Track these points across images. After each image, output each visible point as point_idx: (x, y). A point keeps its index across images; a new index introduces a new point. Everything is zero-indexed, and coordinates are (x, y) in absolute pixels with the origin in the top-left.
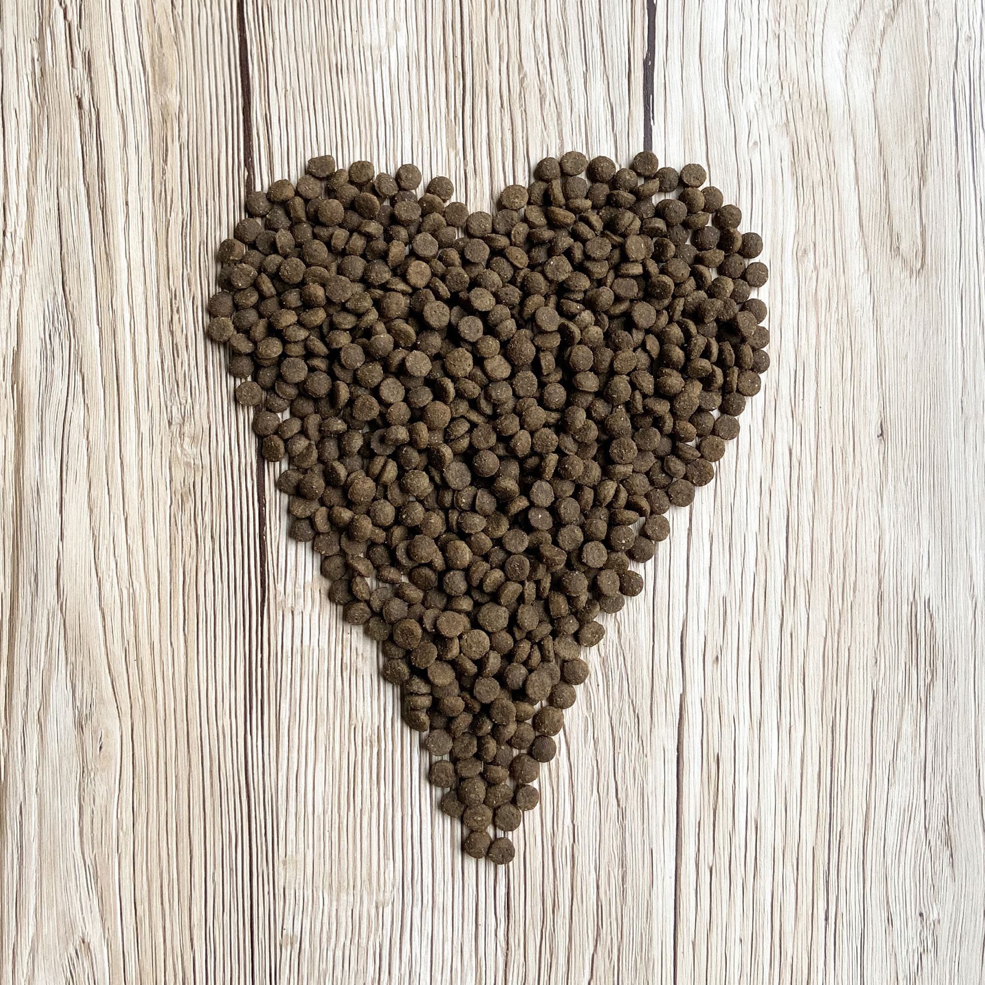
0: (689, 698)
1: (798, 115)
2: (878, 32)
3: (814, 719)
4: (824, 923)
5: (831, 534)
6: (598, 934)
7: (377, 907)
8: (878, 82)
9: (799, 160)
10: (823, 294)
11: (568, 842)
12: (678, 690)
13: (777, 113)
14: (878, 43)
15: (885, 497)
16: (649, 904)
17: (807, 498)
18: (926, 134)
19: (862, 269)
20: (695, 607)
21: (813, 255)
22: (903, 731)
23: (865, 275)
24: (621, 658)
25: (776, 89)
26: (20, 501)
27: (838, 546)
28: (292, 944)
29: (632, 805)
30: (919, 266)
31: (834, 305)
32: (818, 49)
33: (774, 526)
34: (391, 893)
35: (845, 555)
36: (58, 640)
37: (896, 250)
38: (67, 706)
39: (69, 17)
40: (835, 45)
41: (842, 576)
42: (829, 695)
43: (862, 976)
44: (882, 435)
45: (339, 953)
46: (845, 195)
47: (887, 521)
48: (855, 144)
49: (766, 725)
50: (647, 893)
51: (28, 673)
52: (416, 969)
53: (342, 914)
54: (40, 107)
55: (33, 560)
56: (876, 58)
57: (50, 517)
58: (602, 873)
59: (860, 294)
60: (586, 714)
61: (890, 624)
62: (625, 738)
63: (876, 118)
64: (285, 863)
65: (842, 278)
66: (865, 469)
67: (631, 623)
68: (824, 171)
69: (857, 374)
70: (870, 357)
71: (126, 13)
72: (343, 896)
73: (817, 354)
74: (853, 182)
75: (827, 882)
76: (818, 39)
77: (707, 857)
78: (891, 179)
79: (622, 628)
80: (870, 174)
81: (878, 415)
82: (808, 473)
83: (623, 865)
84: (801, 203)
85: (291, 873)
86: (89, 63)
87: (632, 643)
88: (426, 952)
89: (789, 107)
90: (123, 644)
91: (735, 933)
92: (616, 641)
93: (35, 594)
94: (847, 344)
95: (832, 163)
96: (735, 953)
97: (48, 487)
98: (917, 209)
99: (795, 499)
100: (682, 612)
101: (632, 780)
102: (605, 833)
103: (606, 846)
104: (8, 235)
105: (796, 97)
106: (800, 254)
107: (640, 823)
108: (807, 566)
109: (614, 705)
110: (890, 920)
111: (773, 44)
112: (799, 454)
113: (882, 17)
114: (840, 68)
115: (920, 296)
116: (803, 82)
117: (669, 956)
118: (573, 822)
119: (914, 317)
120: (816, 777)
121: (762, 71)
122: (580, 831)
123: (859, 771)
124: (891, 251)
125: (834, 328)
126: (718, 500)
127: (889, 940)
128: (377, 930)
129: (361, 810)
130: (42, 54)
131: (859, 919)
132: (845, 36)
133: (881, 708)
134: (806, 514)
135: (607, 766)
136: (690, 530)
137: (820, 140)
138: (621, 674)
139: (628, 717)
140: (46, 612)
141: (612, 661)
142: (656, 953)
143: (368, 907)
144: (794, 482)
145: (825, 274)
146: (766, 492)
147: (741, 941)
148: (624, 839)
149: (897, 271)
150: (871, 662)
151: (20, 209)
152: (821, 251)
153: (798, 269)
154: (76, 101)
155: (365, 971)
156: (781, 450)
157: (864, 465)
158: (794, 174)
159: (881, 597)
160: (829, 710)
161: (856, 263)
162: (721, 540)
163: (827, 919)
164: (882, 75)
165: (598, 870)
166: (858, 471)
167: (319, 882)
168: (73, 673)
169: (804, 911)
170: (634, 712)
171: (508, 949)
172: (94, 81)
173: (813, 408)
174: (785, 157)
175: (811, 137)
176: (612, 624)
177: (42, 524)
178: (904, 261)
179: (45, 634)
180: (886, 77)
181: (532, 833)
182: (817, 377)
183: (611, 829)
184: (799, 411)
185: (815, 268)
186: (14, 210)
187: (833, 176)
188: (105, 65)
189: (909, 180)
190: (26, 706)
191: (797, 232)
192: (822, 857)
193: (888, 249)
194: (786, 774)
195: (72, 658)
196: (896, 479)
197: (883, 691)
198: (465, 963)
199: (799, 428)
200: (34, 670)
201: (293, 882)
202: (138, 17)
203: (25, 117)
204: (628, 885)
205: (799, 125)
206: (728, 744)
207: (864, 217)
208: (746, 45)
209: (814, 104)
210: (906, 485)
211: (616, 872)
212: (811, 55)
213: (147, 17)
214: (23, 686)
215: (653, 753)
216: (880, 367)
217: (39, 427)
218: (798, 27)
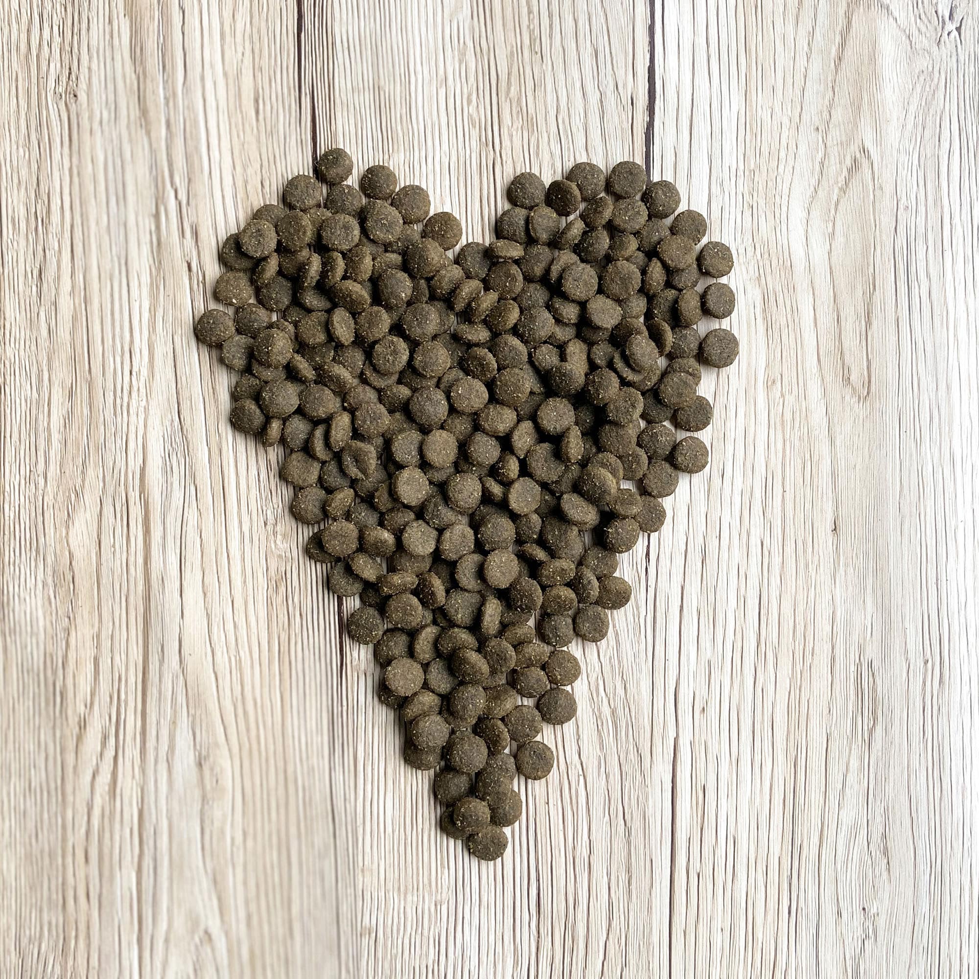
0: (681, 741)
1: (768, 270)
2: (833, 203)
3: (780, 757)
4: (787, 915)
5: (795, 610)
6: (610, 925)
7: (436, 905)
8: (833, 244)
9: (768, 307)
10: (788, 416)
11: (585, 853)
12: (672, 734)
13: (751, 268)
14: (833, 212)
15: (837, 580)
16: (650, 901)
17: (775, 581)
18: (871, 286)
19: (820, 397)
20: (686, 668)
21: (780, 385)
22: (851, 765)
23: (822, 401)
24: (627, 709)
25: (750, 250)
26: (149, 587)
27: (800, 618)
28: (369, 934)
29: (636, 825)
30: (865, 393)
31: (797, 425)
32: (784, 216)
33: (749, 602)
34: (447, 894)
35: (805, 626)
36: (181, 699)
37: (847, 381)
38: (189, 748)
39: (179, 197)
40: (797, 214)
41: (803, 644)
42: (792, 737)
43: (817, 957)
44: (835, 529)
45: (407, 941)
46: (806, 336)
47: (839, 598)
48: (814, 294)
49: (742, 762)
50: (648, 892)
51: (158, 723)
52: (467, 953)
53: (408, 910)
54: (158, 270)
55: (160, 635)
56: (831, 224)
57: (172, 600)
58: (613, 878)
59: (818, 416)
60: (599, 753)
61: (840, 681)
62: (630, 772)
63: (831, 273)
64: (363, 871)
65: (804, 403)
66: (822, 558)
67: (635, 682)
68: (789, 316)
69: (816, 480)
70: (826, 466)
71: (225, 193)
72: (409, 897)
73: (783, 465)
74: (812, 324)
75: (790, 884)
76: (784, 209)
77: (695, 865)
78: (843, 324)
79: (628, 685)
80: (826, 320)
81: (832, 514)
82: (777, 560)
83: (629, 871)
84: (770, 342)
85: (367, 879)
86: (196, 234)
87: (636, 697)
88: (475, 940)
89: (761, 264)
90: (233, 700)
91: (718, 924)
92: (623, 696)
93: (162, 661)
94: (808, 456)
95: (795, 310)
96: (718, 939)
97: (170, 576)
98: (865, 348)
99: (766, 581)
100: (676, 672)
101: (636, 806)
102: (615, 846)
103: (616, 857)
104: (134, 373)
105: (766, 256)
106: (769, 383)
107: (642, 839)
108: (775, 635)
109: (622, 746)
110: (839, 914)
111: (748, 213)
112: (769, 546)
113: (836, 191)
114: (802, 233)
115: (867, 417)
116: (772, 245)
117: (665, 941)
118: (589, 838)
119: (861, 434)
120: (782, 802)
121: (738, 235)
122: (595, 844)
123: (816, 797)
124: (843, 381)
125: (797, 443)
126: (704, 582)
127: (839, 928)
128: (436, 923)
129: (422, 830)
130: (158, 227)
131: (815, 912)
132: (806, 206)
133: (834, 747)
134: (774, 594)
135: (616, 794)
136: (682, 607)
137: (786, 291)
138: (627, 722)
139: (633, 756)
140: (171, 675)
141: (620, 712)
142: (655, 939)
143: (429, 905)
144: (765, 567)
145: (790, 399)
146: (742, 576)
147: (722, 930)
148: (630, 850)
149: (847, 398)
150: (826, 711)
151: (143, 353)
152: (787, 381)
153: (768, 395)
154: (186, 265)
155: (427, 955)
156: (755, 541)
157: (821, 554)
158: (765, 318)
159: (833, 659)
160: (792, 749)
161: (814, 390)
162: (706, 615)
163: (789, 913)
164: (836, 238)
165: (609, 875)
166: (816, 558)
167: (390, 885)
168: (193, 722)
169: (772, 908)
170: (638, 751)
171: (539, 937)
172: (200, 249)
173: (780, 508)
174: (758, 305)
175: (778, 288)
176: (620, 682)
177: (167, 606)
178: (854, 389)
179: (170, 693)
180: (840, 239)
181: (557, 847)
182: (783, 483)
183: (619, 844)
184: (769, 511)
185: (783, 395)
186: (138, 355)
187: (797, 321)
188: (209, 236)
189: (857, 323)
190: (156, 749)
191: (767, 366)
192: (786, 863)
193: (841, 380)
194: (758, 801)
195: (192, 711)
196: (846, 565)
197: (835, 734)
198: (506, 947)
199: (769, 524)
200: (162, 720)
201: (369, 885)
202: (235, 196)
203: (146, 279)
204: (633, 887)
205: (769, 278)
206: (712, 777)
207: (821, 354)
208: (726, 215)
209: (781, 262)
210: (854, 570)
211: (623, 876)
212: (778, 222)
213: (242, 195)
214: (154, 733)
215: (653, 784)
216: (834, 475)
217: (162, 529)
218: (768, 198)
